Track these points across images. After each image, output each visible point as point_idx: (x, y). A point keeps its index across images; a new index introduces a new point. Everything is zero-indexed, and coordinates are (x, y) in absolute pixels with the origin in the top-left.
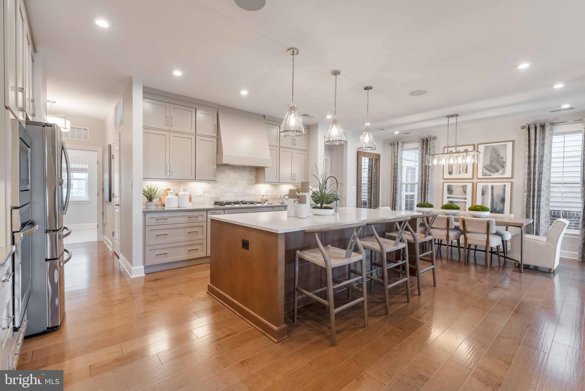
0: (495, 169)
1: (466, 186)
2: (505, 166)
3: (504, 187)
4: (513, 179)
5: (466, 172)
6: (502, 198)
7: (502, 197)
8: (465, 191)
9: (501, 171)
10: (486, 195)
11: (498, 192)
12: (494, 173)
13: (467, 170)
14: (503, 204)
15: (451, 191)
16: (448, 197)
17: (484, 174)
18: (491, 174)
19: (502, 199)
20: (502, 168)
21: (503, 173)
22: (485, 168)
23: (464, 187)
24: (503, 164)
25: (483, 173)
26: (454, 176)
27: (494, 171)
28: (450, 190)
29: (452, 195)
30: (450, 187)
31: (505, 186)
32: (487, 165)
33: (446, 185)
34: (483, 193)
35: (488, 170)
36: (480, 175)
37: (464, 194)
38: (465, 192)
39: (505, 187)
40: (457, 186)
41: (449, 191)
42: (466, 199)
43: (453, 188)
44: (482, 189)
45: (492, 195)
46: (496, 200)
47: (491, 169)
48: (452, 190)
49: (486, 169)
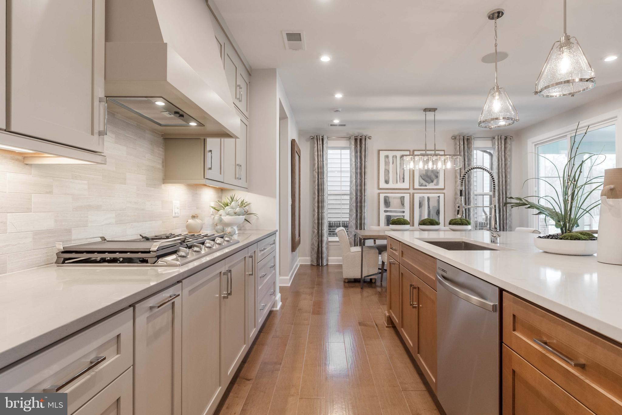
0: (431, 179)
1: (404, 197)
2: (438, 176)
3: (438, 198)
4: (444, 190)
5: (404, 182)
6: (437, 209)
7: (437, 208)
8: (403, 203)
9: (435, 181)
10: (423, 207)
11: (433, 204)
12: (429, 183)
13: (404, 178)
14: (438, 216)
15: (389, 204)
16: (385, 211)
17: (420, 185)
18: (427, 184)
19: (437, 211)
20: (436, 179)
21: (437, 184)
22: (421, 177)
23: (402, 198)
24: (436, 174)
25: (419, 182)
26: (391, 185)
27: (430, 181)
28: (387, 203)
29: (389, 208)
30: (387, 198)
31: (439, 197)
32: (423, 174)
33: (382, 196)
34: (421, 206)
35: (424, 180)
36: (417, 186)
37: (402, 207)
38: (403, 204)
39: (439, 198)
40: (394, 197)
41: (386, 204)
42: (404, 212)
43: (391, 200)
44: (420, 201)
45: (429, 207)
46: (432, 213)
47: (427, 179)
48: (390, 202)
49: (422, 179)
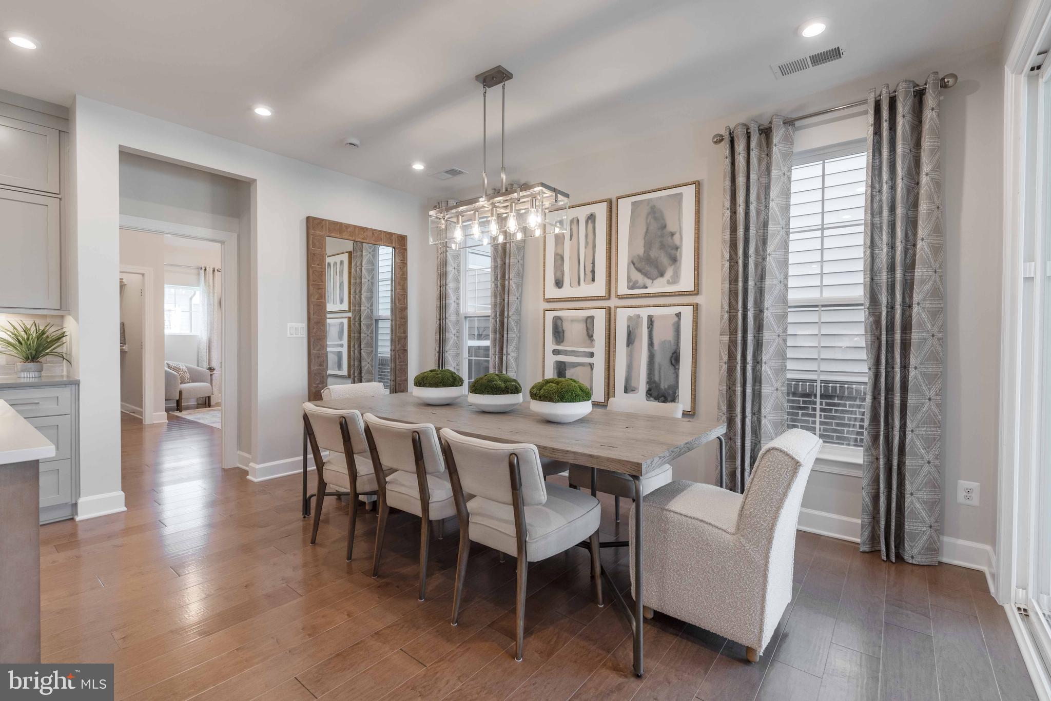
0: (657, 267)
1: (592, 318)
2: (678, 258)
3: (676, 319)
4: (698, 297)
5: (593, 280)
6: (673, 351)
7: (674, 348)
8: (590, 333)
9: (669, 273)
10: (636, 343)
11: (663, 334)
12: (653, 279)
13: (593, 272)
14: (675, 369)
15: (561, 335)
16: (556, 352)
17: (631, 284)
18: (648, 282)
19: (673, 354)
20: (671, 265)
21: (675, 279)
22: (634, 264)
23: (589, 320)
24: (673, 252)
25: (629, 279)
26: (567, 291)
27: (654, 272)
28: (559, 334)
29: (562, 344)
30: (559, 322)
31: (678, 315)
32: (638, 256)
33: (550, 316)
34: (631, 339)
35: (639, 270)
36: (623, 289)
37: (589, 341)
38: (590, 336)
39: (680, 319)
40: (573, 320)
41: (557, 334)
42: (592, 355)
43: (567, 326)
44: (628, 327)
45: (651, 344)
46: (658, 359)
47: (647, 268)
48: (563, 332)
49: (636, 268)
